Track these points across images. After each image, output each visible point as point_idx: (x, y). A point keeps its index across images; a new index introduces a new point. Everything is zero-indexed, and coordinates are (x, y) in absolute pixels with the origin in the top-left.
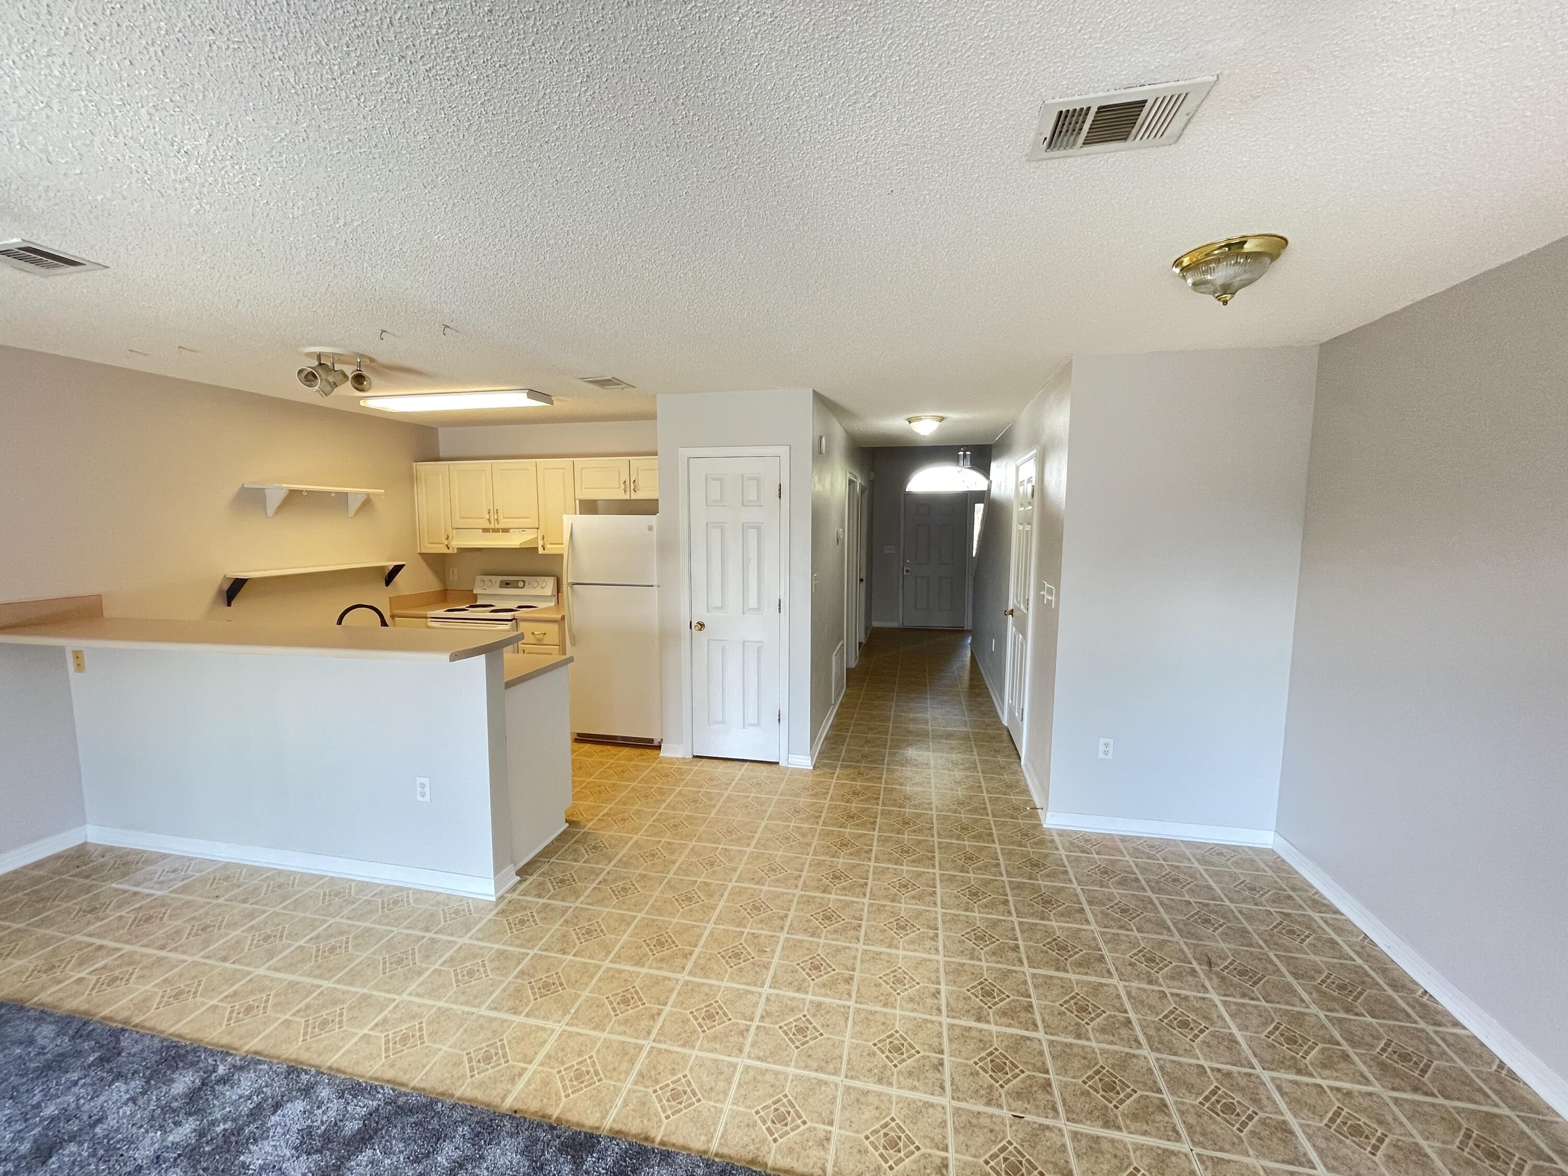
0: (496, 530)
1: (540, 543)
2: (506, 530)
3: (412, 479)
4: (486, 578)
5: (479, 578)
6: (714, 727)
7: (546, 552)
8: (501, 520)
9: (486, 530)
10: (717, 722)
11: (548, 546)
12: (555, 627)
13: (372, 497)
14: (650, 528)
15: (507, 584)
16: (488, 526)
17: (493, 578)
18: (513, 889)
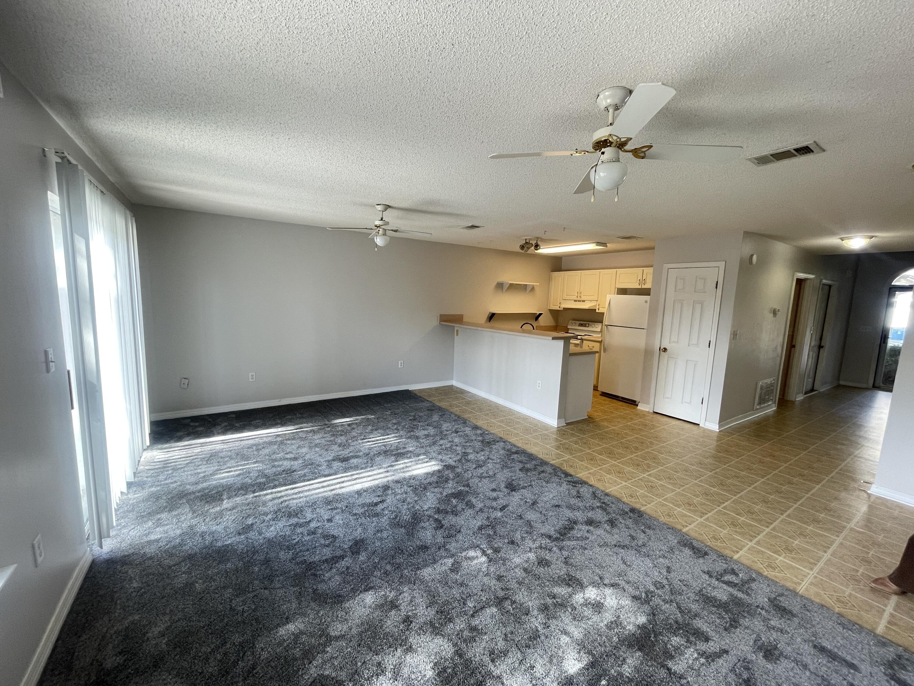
0: (579, 301)
1: (597, 307)
2: (584, 301)
3: (549, 279)
4: (573, 322)
5: (571, 321)
6: (667, 400)
7: (599, 311)
8: (582, 296)
9: (575, 301)
10: (668, 398)
11: (600, 309)
12: (598, 344)
13: (535, 287)
14: (646, 302)
15: (581, 325)
16: (576, 299)
17: (577, 322)
18: (563, 427)
